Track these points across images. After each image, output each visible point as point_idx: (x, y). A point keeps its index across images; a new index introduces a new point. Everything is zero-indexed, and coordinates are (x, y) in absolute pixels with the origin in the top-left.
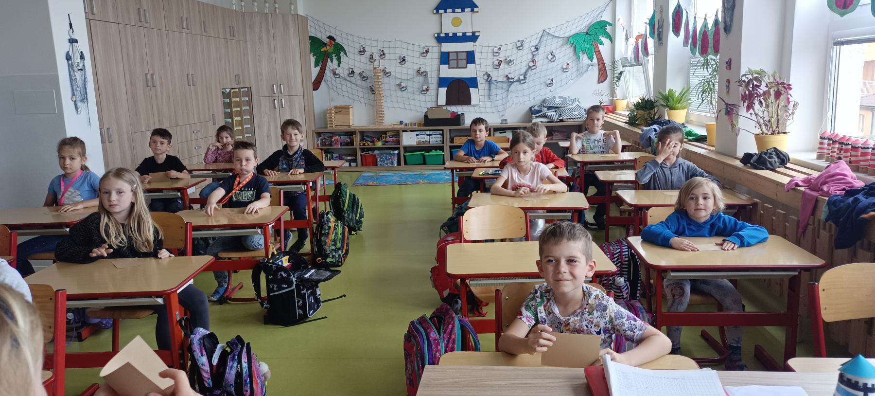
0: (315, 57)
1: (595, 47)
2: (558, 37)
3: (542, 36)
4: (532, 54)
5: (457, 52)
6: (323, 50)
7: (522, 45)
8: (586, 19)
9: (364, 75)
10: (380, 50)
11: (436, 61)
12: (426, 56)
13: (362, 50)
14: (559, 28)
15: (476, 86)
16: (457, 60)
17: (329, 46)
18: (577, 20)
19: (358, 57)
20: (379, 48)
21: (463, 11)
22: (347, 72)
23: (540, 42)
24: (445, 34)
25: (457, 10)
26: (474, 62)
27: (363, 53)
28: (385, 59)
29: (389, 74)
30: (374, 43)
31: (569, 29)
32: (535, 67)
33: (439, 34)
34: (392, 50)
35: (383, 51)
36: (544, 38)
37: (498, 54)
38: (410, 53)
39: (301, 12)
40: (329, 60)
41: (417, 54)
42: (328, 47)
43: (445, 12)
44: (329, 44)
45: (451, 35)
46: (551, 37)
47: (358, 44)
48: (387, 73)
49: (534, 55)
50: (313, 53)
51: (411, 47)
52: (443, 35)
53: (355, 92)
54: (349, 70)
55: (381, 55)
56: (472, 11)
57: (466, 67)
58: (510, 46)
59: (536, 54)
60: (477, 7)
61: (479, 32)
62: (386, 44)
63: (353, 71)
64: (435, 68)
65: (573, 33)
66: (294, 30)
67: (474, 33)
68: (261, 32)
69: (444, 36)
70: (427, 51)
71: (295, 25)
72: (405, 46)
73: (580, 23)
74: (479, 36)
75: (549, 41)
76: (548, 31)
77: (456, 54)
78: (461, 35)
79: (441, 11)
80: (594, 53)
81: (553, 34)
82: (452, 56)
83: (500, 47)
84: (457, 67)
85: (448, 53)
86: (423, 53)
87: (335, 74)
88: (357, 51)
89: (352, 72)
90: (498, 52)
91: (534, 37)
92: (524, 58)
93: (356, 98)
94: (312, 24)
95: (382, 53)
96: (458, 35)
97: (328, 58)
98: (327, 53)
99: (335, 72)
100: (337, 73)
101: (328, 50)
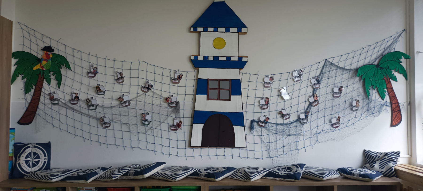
1: (387, 82)
2: (343, 69)
3: (323, 67)
4: (313, 87)
5: (219, 80)
7: (300, 76)
8: (376, 50)
9: (93, 102)
10: (117, 72)
11: (191, 90)
12: (178, 83)
13: (92, 70)
14: (344, 58)
15: (241, 124)
16: (219, 89)
17: (45, 60)
18: (365, 50)
19: (86, 80)
20: (116, 70)
21: (228, 31)
22: (68, 98)
23: (321, 73)
24: (205, 57)
25: (220, 29)
26: (239, 93)
27: (93, 75)
28: (123, 83)
29: (128, 104)
30: (110, 64)
31: (356, 59)
32: (316, 103)
33: (196, 57)
34: (134, 74)
35: (120, 73)
36: (328, 69)
37: (269, 85)
38: (158, 78)
40: (45, 81)
41: (167, 80)
42: (44, 63)
43: (205, 30)
44: (45, 58)
45: (211, 58)
46: (335, 68)
47: (88, 64)
48: (125, 102)
49: (314, 89)
51: (159, 71)
52: (201, 58)
53: (78, 125)
54: (72, 96)
55: (118, 79)
56: (239, 31)
57: (230, 99)
58: (285, 76)
59: (317, 88)
60: (245, 27)
61: (247, 57)
62: (127, 66)
63: (78, 97)
64: (189, 98)
65: (361, 64)
67: (240, 58)
69: (203, 59)
70: (180, 77)
72: (151, 69)
73: (369, 53)
74: (247, 62)
75: (333, 73)
76: (331, 60)
77: (217, 81)
78: (224, 59)
79: (200, 29)
80: (386, 90)
81: (337, 64)
82: (212, 85)
83: (273, 76)
84: (219, 99)
85: (207, 81)
86: (175, 79)
87: (52, 99)
88: (85, 71)
89: (75, 97)
90: (269, 83)
91: (315, 67)
92: (303, 92)
93: (79, 132)
95: (119, 76)
96: (221, 59)
97: (44, 78)
98: (42, 72)
99: (53, 96)
100: (54, 98)
101: (42, 67)
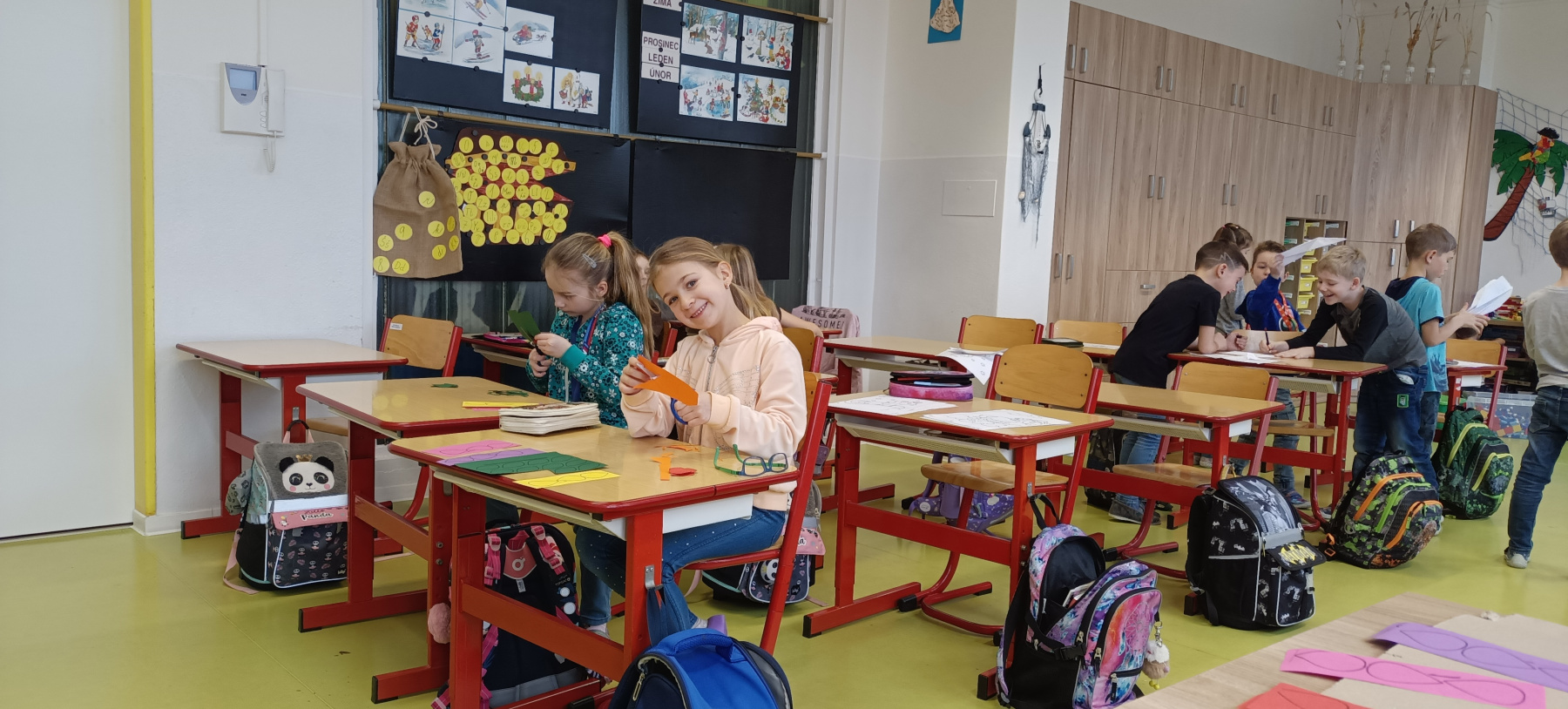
0: (1502, 173)
6: (1522, 158)
17: (1540, 149)
39: (1486, 82)
40: (1534, 177)
42: (1537, 153)
44: (1541, 145)
50: (1498, 166)
66: (1461, 116)
68: (1388, 118)
71: (1466, 107)
87: (1543, 208)
94: (1508, 108)
97: (1534, 174)
98: (1531, 165)
99: (1545, 205)
100: (1548, 207)
101: (1533, 159)
